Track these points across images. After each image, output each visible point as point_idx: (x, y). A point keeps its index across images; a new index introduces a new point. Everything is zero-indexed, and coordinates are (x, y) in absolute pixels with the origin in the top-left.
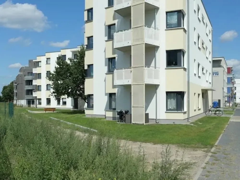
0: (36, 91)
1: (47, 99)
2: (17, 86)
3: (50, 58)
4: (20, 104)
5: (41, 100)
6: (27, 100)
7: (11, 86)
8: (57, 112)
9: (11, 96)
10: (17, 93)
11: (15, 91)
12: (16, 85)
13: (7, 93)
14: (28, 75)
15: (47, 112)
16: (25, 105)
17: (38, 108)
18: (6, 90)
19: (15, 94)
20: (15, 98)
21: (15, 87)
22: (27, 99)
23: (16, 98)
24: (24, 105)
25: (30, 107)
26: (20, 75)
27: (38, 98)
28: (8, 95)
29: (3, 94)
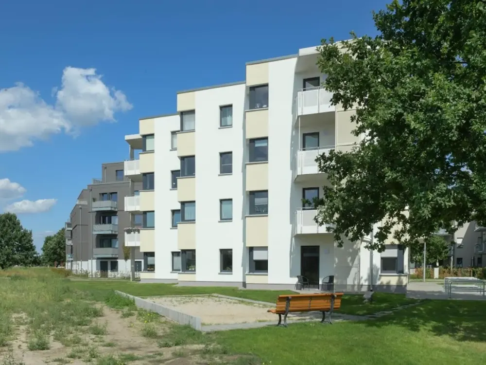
2: (71, 231)
3: (192, 112)
4: (80, 269)
5: (154, 256)
6: (99, 261)
9: (60, 255)
10: (72, 246)
11: (69, 243)
12: (71, 229)
13: (52, 249)
14: (102, 200)
16: (94, 272)
18: (49, 243)
19: (68, 249)
20: (69, 258)
22: (98, 259)
23: (72, 258)
24: (92, 272)
25: (107, 277)
26: (80, 207)
28: (55, 253)
29: (46, 251)
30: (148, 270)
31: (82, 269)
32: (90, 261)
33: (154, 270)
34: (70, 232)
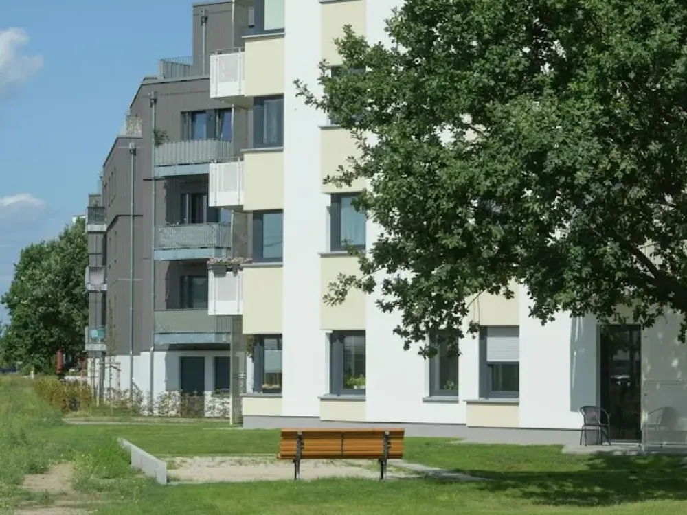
0: (235, 268)
1: (337, 337)
2: (105, 234)
4: (125, 386)
5: (280, 347)
6: (178, 354)
7: (70, 241)
8: (426, 477)
10: (104, 293)
11: (94, 282)
12: (104, 227)
13: (40, 301)
14: (189, 136)
15: (312, 470)
16: (156, 396)
17: (247, 425)
18: (32, 277)
20: (95, 340)
21: (94, 246)
22: (173, 348)
23: (103, 340)
24: (152, 395)
25: (199, 413)
26: (131, 146)
27: (249, 328)
28: (50, 319)
29: (18, 311)
30: (265, 391)
31: (132, 383)
32: (145, 356)
33: (279, 391)
34: (101, 237)
